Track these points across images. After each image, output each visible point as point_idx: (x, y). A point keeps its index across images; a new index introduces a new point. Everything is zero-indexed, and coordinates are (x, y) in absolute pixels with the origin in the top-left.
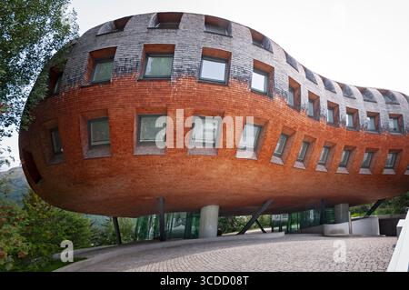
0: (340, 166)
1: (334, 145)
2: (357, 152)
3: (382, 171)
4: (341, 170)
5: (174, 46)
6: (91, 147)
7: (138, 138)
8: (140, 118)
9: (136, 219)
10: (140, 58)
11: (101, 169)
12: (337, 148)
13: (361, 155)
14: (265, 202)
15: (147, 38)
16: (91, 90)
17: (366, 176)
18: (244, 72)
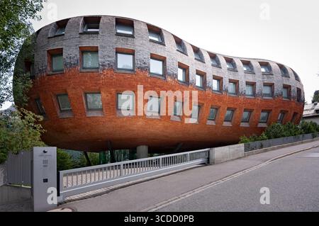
0: (225, 121)
1: (220, 107)
2: (237, 112)
3: (257, 124)
4: (226, 124)
5: (97, 47)
6: (61, 111)
7: (87, 107)
8: (86, 94)
9: (98, 154)
10: (78, 56)
11: (70, 124)
12: (221, 109)
13: (241, 113)
14: (178, 144)
15: (80, 42)
16: (54, 77)
17: (246, 128)
18: (145, 63)
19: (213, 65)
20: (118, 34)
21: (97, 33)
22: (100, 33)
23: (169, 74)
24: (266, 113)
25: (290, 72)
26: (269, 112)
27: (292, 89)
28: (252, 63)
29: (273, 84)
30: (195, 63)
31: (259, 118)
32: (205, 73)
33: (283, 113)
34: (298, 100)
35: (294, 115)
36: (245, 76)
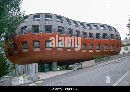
19: (82, 28)
20: (46, 20)
21: (39, 20)
22: (40, 20)
23: (65, 33)
24: (106, 46)
25: (113, 29)
26: (107, 45)
27: (114, 35)
28: (97, 25)
29: (107, 34)
30: (75, 28)
31: (103, 48)
32: (79, 31)
33: (113, 45)
34: (118, 39)
35: (118, 45)
36: (95, 31)
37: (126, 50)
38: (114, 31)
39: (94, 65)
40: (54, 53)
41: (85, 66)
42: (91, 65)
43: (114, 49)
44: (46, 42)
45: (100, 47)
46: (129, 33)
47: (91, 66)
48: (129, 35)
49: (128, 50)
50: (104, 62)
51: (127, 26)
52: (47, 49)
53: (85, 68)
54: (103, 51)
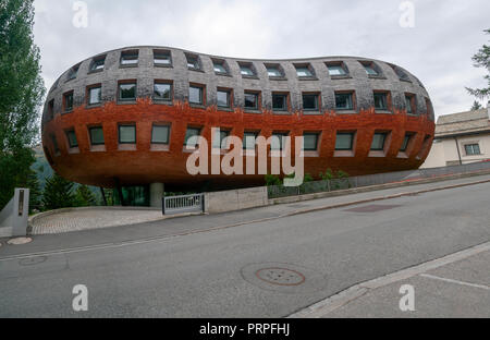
5: (101, 84)
7: (91, 141)
8: (90, 129)
10: (84, 95)
16: (66, 116)
18: (147, 91)
19: (245, 77)
23: (177, 98)
24: (349, 136)
25: (387, 70)
26: (352, 133)
27: (394, 95)
28: (313, 64)
29: (354, 91)
30: (216, 80)
31: (334, 143)
32: (232, 89)
33: (385, 134)
34: (413, 111)
35: (409, 135)
36: (299, 85)
37: (467, 154)
38: (396, 79)
39: (256, 207)
40: (144, 157)
41: (217, 209)
42: (242, 206)
43: (387, 148)
44: (121, 128)
45: (320, 141)
46: (487, 87)
47: (243, 210)
48: (484, 92)
49: (479, 153)
50: (315, 198)
51: (476, 58)
52: (122, 148)
53: (214, 214)
54: (332, 153)
